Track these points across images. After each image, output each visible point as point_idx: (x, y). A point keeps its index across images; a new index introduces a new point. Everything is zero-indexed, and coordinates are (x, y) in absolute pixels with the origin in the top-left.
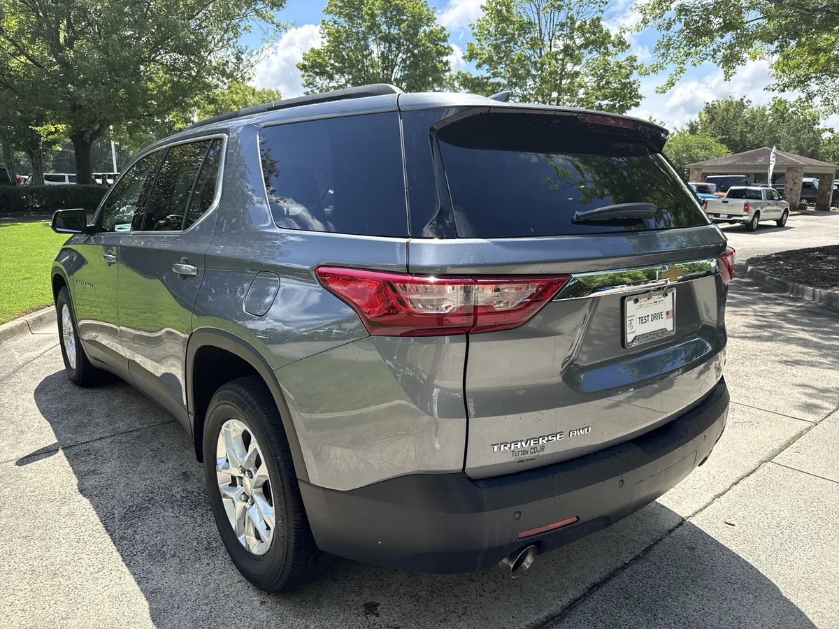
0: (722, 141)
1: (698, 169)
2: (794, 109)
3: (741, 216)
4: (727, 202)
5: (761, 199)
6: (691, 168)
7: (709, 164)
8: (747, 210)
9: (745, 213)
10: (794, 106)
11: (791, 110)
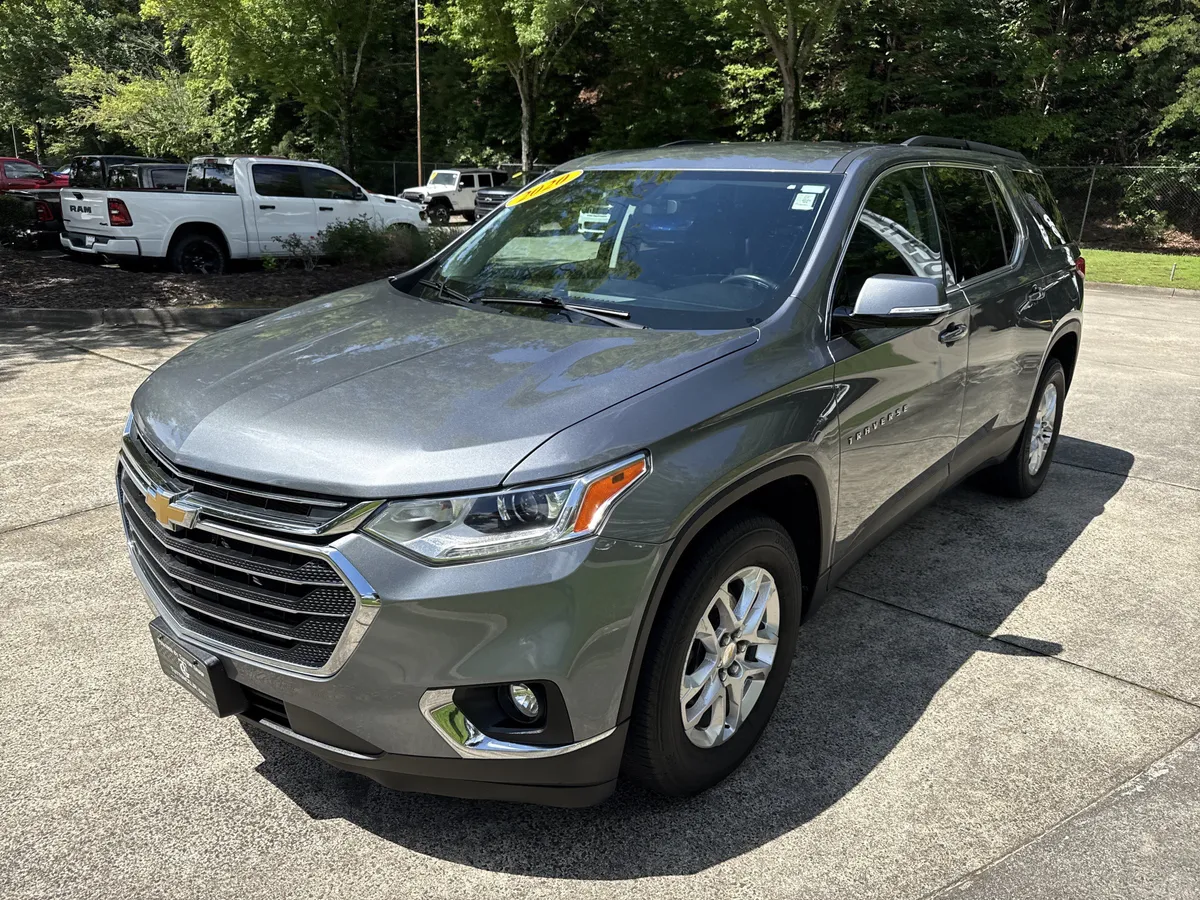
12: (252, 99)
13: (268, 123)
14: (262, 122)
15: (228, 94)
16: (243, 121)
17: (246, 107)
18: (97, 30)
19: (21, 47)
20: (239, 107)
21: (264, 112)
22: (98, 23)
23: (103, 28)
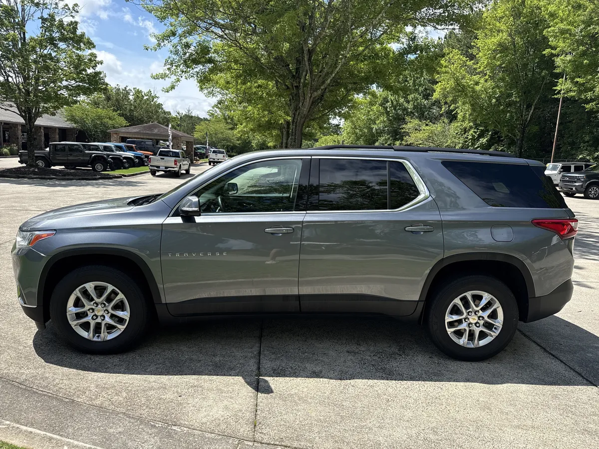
0: (120, 115)
1: (117, 133)
2: (147, 97)
3: (174, 168)
4: (163, 159)
5: (179, 157)
6: (111, 132)
7: (123, 131)
8: (176, 164)
9: (175, 166)
10: (147, 95)
11: (145, 98)
12: (481, 130)
13: (487, 141)
14: (484, 140)
15: (471, 127)
16: (474, 140)
17: (478, 133)
18: (424, 105)
19: (397, 114)
20: (474, 134)
21: (486, 136)
22: (425, 102)
23: (427, 104)
